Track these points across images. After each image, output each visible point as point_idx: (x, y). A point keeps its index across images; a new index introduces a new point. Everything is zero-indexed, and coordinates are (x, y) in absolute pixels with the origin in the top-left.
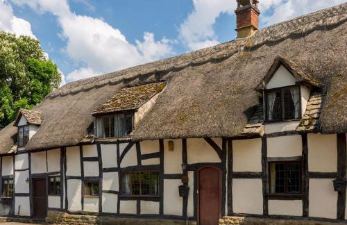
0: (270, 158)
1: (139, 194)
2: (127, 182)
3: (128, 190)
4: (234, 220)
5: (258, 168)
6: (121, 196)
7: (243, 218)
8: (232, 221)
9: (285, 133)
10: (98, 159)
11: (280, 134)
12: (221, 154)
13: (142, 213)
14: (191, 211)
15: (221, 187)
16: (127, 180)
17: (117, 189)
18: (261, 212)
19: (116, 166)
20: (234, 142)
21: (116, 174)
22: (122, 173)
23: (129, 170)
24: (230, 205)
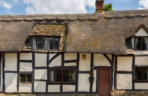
0: (136, 65)
1: (61, 81)
2: (52, 75)
3: (52, 78)
4: (119, 92)
5: (130, 69)
6: (48, 82)
7: (124, 91)
8: (118, 93)
9: (144, 55)
10: (33, 61)
11: (141, 55)
12: (111, 62)
13: (64, 91)
14: (94, 89)
15: (110, 77)
16: (52, 74)
17: (46, 79)
18: (131, 88)
19: (46, 66)
20: (118, 57)
21: (46, 70)
22: (49, 70)
23: (55, 69)
24: (115, 86)
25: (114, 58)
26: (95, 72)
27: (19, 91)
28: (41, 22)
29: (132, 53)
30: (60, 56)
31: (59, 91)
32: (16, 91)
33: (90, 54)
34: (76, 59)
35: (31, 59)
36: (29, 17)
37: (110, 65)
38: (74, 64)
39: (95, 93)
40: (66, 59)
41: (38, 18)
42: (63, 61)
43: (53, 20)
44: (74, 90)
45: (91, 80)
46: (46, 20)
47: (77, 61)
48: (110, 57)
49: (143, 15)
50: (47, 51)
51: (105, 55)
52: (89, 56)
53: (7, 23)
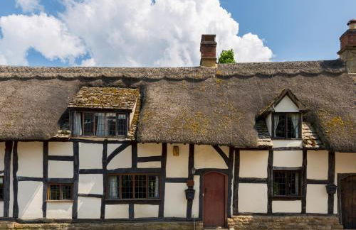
0: (275, 167)
1: (131, 197)
2: (113, 186)
3: (114, 192)
4: (243, 219)
5: (264, 175)
6: (106, 200)
7: (250, 216)
8: (241, 220)
9: (290, 149)
10: (75, 158)
11: (285, 149)
12: (228, 161)
13: (136, 217)
14: (195, 212)
15: (227, 189)
16: (113, 183)
17: (101, 192)
18: (265, 211)
19: (101, 167)
20: (241, 152)
21: (100, 177)
22: (107, 175)
23: (118, 173)
24: (236, 205)
25: (233, 154)
26: (197, 179)
27: (48, 217)
28: (93, 83)
29: (267, 144)
30: (129, 148)
31: (126, 216)
32: (41, 216)
33: (188, 145)
34: (160, 154)
35: (71, 154)
36: (69, 71)
37: (226, 167)
38: (157, 165)
39: (197, 220)
40: (140, 155)
41: (87, 75)
42: (135, 159)
43: (118, 78)
44: (156, 215)
45: (189, 194)
46: (103, 78)
47: (162, 159)
48: (226, 151)
49: (291, 72)
50: (103, 139)
51: (216, 147)
52: (185, 149)
53: (25, 83)
